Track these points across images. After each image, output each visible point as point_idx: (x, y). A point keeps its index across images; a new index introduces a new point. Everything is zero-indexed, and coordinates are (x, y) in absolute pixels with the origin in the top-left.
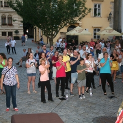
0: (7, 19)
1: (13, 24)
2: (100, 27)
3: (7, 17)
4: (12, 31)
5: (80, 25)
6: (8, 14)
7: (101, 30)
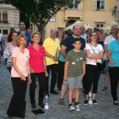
0: (2, 16)
1: (9, 22)
2: (104, 22)
3: (2, 14)
4: (7, 29)
5: (81, 19)
6: (3, 10)
7: (105, 25)
